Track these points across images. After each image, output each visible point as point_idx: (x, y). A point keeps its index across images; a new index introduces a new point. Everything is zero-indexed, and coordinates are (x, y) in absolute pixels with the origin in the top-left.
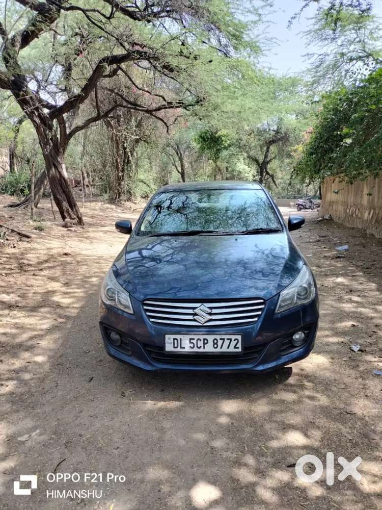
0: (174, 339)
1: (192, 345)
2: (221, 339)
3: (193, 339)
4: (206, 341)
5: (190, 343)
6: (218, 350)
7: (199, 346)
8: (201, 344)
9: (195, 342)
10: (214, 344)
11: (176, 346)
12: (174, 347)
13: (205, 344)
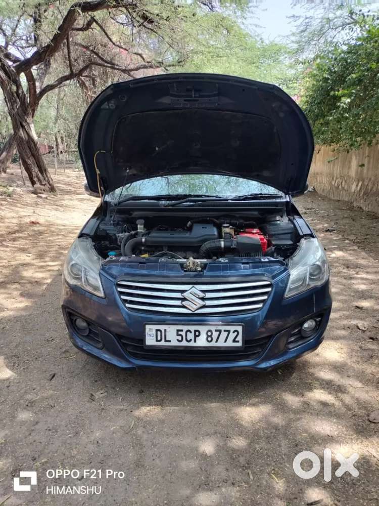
0: (157, 330)
1: (180, 338)
2: (216, 331)
3: (182, 331)
4: (197, 333)
5: (178, 335)
6: (213, 344)
7: (189, 339)
8: (191, 336)
9: (183, 333)
10: (208, 336)
11: (159, 338)
12: (157, 341)
13: (196, 336)
